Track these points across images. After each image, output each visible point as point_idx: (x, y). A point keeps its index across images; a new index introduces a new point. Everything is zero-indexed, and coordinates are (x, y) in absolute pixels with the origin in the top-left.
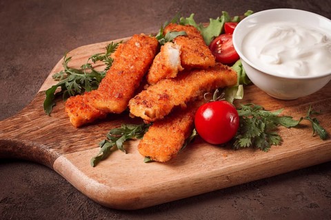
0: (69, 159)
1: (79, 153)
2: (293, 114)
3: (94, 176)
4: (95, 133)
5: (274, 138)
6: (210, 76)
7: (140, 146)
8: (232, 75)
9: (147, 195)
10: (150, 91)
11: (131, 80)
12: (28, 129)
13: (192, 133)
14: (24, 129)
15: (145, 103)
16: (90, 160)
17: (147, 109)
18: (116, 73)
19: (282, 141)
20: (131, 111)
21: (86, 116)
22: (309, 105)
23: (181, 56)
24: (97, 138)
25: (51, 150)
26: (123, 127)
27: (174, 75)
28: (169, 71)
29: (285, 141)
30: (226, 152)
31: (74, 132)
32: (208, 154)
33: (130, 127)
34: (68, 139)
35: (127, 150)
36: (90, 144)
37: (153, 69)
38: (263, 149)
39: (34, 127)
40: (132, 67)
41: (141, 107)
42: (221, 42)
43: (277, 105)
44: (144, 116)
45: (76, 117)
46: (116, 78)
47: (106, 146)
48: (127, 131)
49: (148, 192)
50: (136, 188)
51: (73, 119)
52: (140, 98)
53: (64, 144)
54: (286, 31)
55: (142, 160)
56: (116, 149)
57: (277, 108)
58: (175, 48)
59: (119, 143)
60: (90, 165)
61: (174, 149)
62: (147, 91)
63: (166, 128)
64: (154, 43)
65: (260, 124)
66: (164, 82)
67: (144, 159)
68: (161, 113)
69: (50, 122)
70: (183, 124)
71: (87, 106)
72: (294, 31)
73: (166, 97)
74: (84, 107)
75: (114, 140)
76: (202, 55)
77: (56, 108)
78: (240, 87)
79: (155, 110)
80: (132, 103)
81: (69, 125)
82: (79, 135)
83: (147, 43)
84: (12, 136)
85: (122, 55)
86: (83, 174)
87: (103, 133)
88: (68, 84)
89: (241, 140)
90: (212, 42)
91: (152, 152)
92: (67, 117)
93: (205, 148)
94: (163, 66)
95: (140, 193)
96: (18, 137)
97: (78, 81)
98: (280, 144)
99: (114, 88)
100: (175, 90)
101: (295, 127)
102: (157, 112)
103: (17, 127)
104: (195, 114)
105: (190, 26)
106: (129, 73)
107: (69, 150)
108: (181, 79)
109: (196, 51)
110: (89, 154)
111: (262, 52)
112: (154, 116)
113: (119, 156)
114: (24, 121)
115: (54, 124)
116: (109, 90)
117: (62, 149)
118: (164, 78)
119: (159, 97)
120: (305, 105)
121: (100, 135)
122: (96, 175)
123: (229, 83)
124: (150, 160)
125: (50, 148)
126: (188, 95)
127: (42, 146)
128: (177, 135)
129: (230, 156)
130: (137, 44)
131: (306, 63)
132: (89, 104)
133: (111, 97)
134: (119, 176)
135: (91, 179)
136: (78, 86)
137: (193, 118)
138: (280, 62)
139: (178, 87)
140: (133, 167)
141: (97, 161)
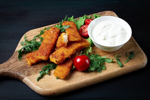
0: (28, 78)
1: (32, 76)
2: (111, 57)
3: (38, 85)
4: (38, 67)
5: (103, 67)
6: (79, 45)
7: (54, 73)
8: (87, 43)
9: (57, 91)
10: (57, 52)
11: (50, 48)
12: (12, 67)
13: (73, 67)
14: (11, 67)
15: (55, 57)
16: (36, 79)
17: (56, 60)
18: (44, 44)
19: (106, 68)
20: (50, 60)
21: (34, 61)
22: (117, 53)
23: (68, 38)
24: (38, 70)
25: (22, 75)
26: (48, 65)
27: (66, 45)
28: (64, 44)
29: (107, 68)
30: (86, 74)
31: (30, 68)
32: (79, 75)
33: (50, 65)
34: (28, 70)
35: (49, 74)
36: (36, 72)
37: (58, 42)
38: (99, 72)
39: (15, 66)
40: (50, 42)
41: (54, 59)
42: (84, 28)
43: (105, 53)
44: (55, 62)
45: (30, 62)
46: (44, 47)
47: (42, 73)
48: (49, 66)
49: (58, 91)
50: (53, 89)
51: (29, 63)
52: (53, 55)
53: (26, 73)
54: (108, 25)
55: (55, 78)
56: (45, 74)
57: (105, 55)
58: (66, 35)
59: (47, 72)
60: (36, 81)
61: (67, 74)
62: (56, 52)
63: (63, 66)
64: (58, 31)
65: (98, 62)
66: (62, 48)
67: (56, 78)
68: (61, 61)
69: (20, 64)
70: (69, 64)
71: (34, 58)
72: (111, 25)
73: (63, 55)
74: (33, 58)
75: (45, 70)
76: (76, 37)
77: (22, 58)
78: (91, 48)
79: (59, 60)
80: (51, 57)
81: (28, 65)
82: (32, 69)
83: (56, 31)
84: (7, 70)
85: (46, 37)
86: (34, 84)
87: (40, 67)
88: (26, 48)
89: (91, 68)
90: (80, 28)
91: (58, 76)
92: (27, 61)
93: (78, 72)
94: (62, 43)
95: (55, 91)
96: (9, 70)
97: (30, 47)
98: (105, 70)
99: (44, 51)
100: (66, 51)
101: (111, 63)
102: (60, 61)
103: (8, 66)
104: (74, 60)
105: (72, 22)
106: (49, 45)
107: (28, 75)
108: (68, 47)
109: (74, 35)
110: (36, 76)
111: (98, 35)
112: (59, 62)
113: (47, 76)
114: (11, 64)
115: (22, 64)
116: (42, 52)
117: (26, 75)
118: (62, 46)
119: (60, 55)
120: (115, 53)
121: (39, 68)
122: (39, 85)
123: (86, 47)
124: (58, 78)
125: (21, 74)
126: (71, 53)
127: (18, 74)
128: (67, 69)
129: (87, 75)
130: (52, 32)
131: (114, 40)
132: (35, 56)
133: (43, 54)
134: (47, 85)
135: (37, 86)
136: (30, 49)
137: (73, 61)
138: (105, 39)
139: (67, 50)
140: (52, 81)
141: (39, 79)
